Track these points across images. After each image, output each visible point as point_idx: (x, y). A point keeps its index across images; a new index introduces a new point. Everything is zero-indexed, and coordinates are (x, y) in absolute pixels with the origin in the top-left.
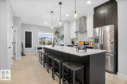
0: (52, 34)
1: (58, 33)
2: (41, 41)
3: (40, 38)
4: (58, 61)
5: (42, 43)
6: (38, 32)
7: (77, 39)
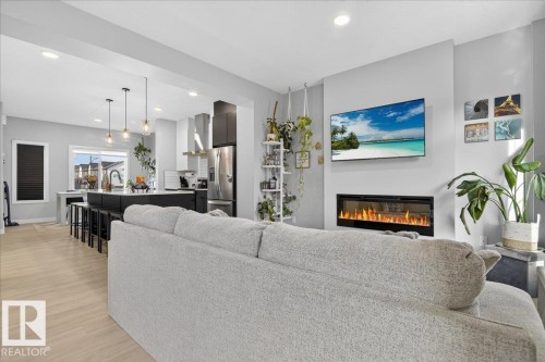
0: (125, 154)
1: (145, 150)
2: (81, 176)
3: (77, 167)
4: (105, 212)
5: (85, 183)
6: (71, 146)
7: (193, 172)
